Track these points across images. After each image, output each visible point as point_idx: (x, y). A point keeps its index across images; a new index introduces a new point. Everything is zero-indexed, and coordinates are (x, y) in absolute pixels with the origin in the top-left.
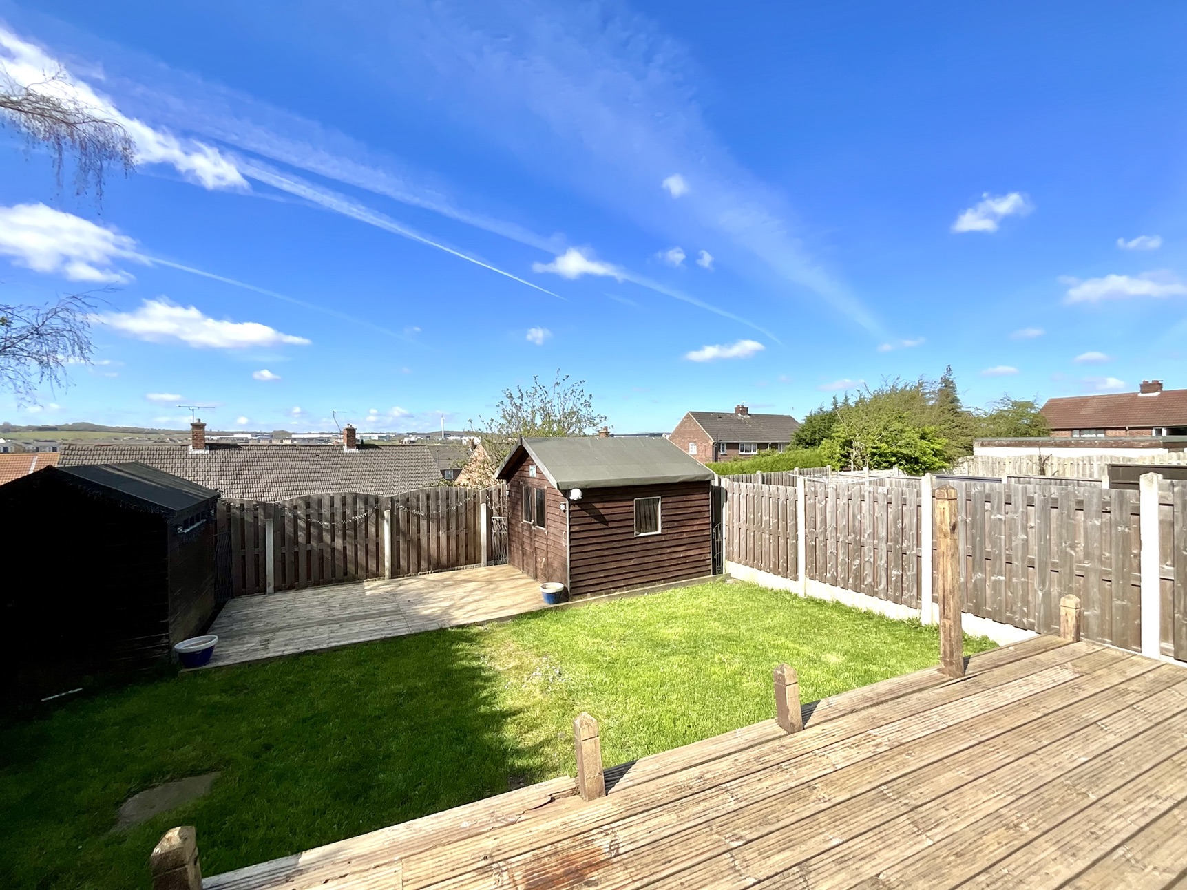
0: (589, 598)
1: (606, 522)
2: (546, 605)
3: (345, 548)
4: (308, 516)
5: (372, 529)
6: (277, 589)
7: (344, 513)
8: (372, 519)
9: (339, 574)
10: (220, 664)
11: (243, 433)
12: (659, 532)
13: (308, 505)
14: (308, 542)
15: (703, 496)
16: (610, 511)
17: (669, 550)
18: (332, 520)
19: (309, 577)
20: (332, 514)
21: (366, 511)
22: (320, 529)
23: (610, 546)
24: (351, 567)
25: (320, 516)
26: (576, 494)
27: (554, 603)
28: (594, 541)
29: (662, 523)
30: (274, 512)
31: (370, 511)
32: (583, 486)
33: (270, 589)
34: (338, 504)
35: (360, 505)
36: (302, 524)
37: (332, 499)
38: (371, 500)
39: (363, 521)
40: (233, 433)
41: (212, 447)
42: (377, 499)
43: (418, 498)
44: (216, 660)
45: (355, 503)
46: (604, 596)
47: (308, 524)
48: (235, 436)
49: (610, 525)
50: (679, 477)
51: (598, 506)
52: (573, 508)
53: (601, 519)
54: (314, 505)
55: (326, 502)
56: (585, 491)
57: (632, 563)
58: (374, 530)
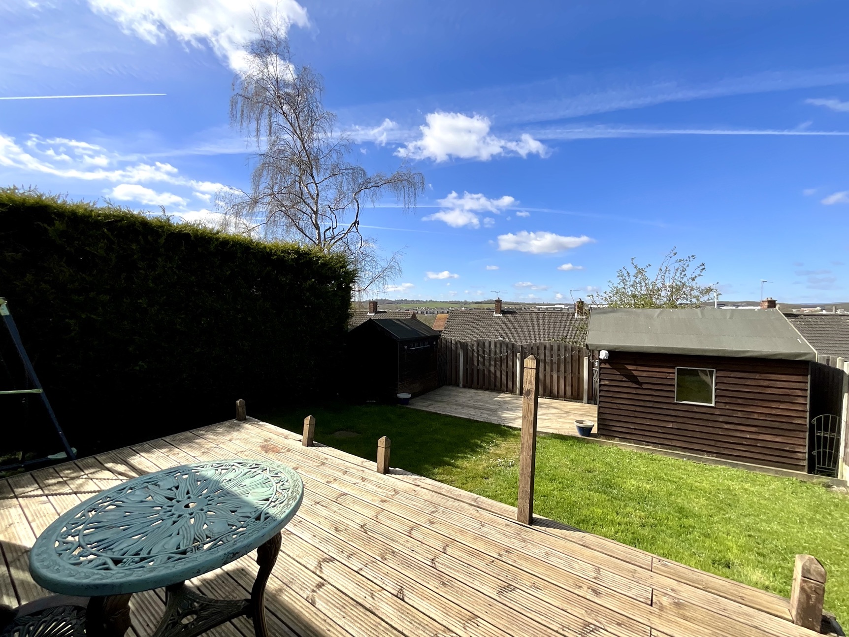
0: (616, 442)
1: (637, 382)
2: (577, 434)
3: (495, 371)
4: (478, 351)
5: (510, 363)
6: (464, 387)
7: (496, 351)
8: (511, 357)
9: (493, 386)
10: (411, 407)
11: (560, 304)
12: (713, 405)
13: (478, 345)
14: (478, 365)
15: (800, 378)
16: (644, 374)
17: (726, 426)
18: (489, 355)
19: (478, 384)
20: (490, 351)
21: (507, 352)
22: (484, 358)
23: (642, 404)
24: (498, 384)
25: (484, 352)
26: (603, 354)
27: (583, 435)
28: (625, 396)
29: (716, 396)
30: (464, 346)
31: (509, 352)
32: (610, 349)
33: (461, 385)
34: (493, 346)
35: (504, 348)
36: (475, 354)
37: (490, 343)
38: (510, 346)
39: (505, 357)
40: (554, 305)
41: (504, 312)
42: (513, 345)
43: (538, 348)
44: (410, 405)
45: (501, 346)
46: (633, 445)
47: (478, 355)
48: (556, 306)
49: (644, 386)
50: (748, 351)
51: (630, 367)
52: (603, 366)
53: (633, 379)
54: (481, 344)
55: (487, 344)
56: (613, 353)
57: (671, 425)
58: (511, 364)
